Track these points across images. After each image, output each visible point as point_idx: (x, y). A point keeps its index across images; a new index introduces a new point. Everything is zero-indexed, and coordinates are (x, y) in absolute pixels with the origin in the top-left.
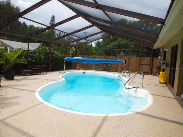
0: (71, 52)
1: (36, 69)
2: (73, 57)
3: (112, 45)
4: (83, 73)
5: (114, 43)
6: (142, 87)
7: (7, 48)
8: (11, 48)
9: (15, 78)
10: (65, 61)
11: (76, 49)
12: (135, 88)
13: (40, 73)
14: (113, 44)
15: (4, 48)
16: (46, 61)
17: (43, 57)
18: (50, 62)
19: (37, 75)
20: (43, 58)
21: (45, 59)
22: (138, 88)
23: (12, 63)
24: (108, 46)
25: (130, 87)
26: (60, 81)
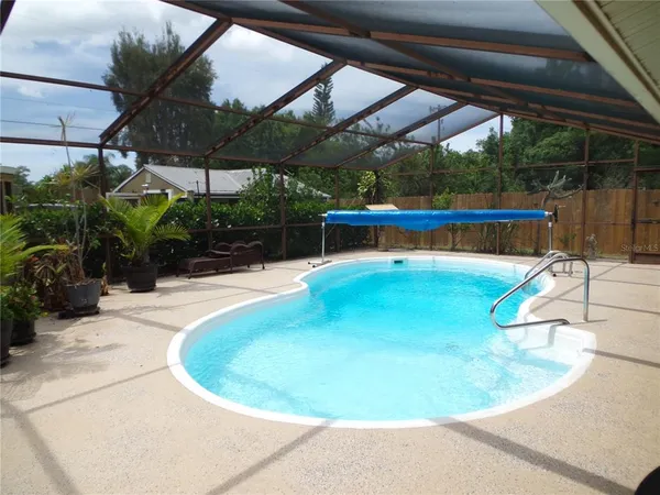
0: (362, 190)
1: (228, 256)
2: (363, 209)
3: (550, 145)
4: (396, 262)
5: (557, 135)
6: (586, 319)
7: (167, 191)
8: (177, 190)
9: (159, 285)
10: (323, 224)
11: (378, 177)
12: (549, 325)
13: (245, 267)
14: (554, 142)
15: (158, 191)
16: (272, 226)
17: (259, 214)
18: (282, 228)
19: (231, 272)
20: (258, 216)
21: (265, 219)
22: (565, 322)
23: (147, 239)
24: (531, 151)
25: (532, 318)
26: (285, 293)
